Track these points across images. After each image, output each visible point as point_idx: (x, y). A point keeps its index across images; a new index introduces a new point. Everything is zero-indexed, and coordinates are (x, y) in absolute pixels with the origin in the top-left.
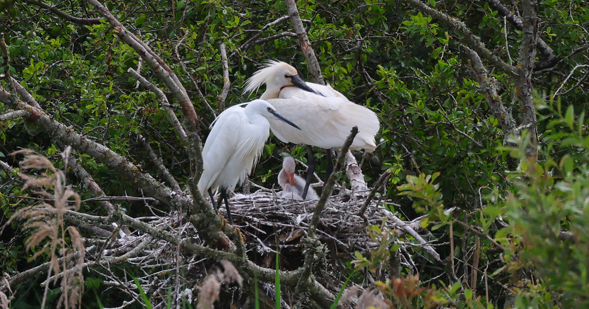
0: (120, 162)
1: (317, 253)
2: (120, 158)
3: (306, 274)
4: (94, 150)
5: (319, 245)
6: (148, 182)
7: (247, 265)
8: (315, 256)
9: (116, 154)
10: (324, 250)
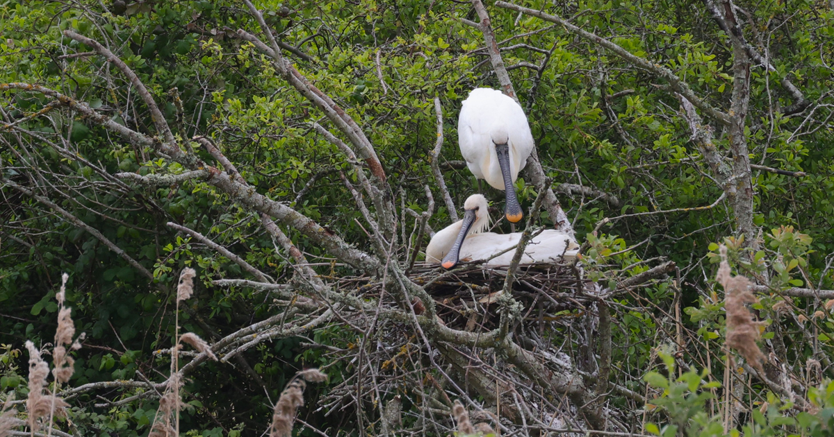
0: (306, 223)
1: (511, 313)
2: (306, 220)
3: (502, 336)
4: (277, 211)
5: (513, 304)
6: (336, 244)
7: (438, 328)
8: (510, 316)
9: (301, 215)
10: (519, 308)
